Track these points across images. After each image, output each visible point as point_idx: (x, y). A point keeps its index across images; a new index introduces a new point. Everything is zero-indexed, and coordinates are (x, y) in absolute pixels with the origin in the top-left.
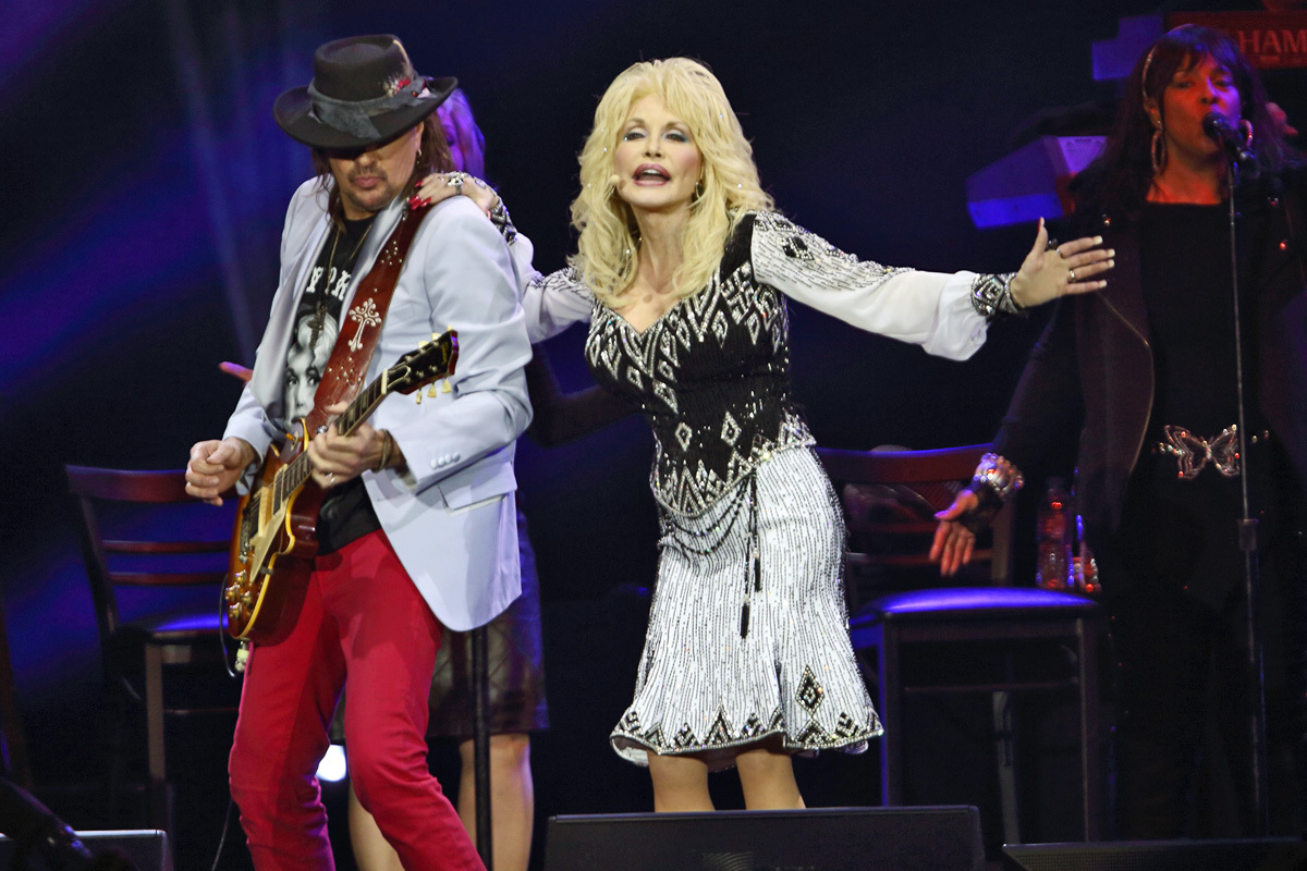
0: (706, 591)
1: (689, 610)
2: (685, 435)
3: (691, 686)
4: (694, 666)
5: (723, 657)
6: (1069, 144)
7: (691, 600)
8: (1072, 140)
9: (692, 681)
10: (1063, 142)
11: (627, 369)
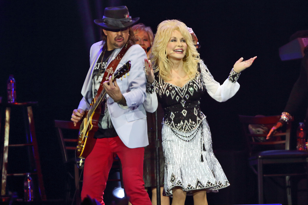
0: (186, 151)
1: (183, 156)
2: (184, 113)
3: (187, 175)
4: (187, 170)
5: (194, 167)
6: (304, 39)
7: (182, 154)
8: (305, 39)
9: (187, 173)
10: (303, 39)
11: (176, 96)
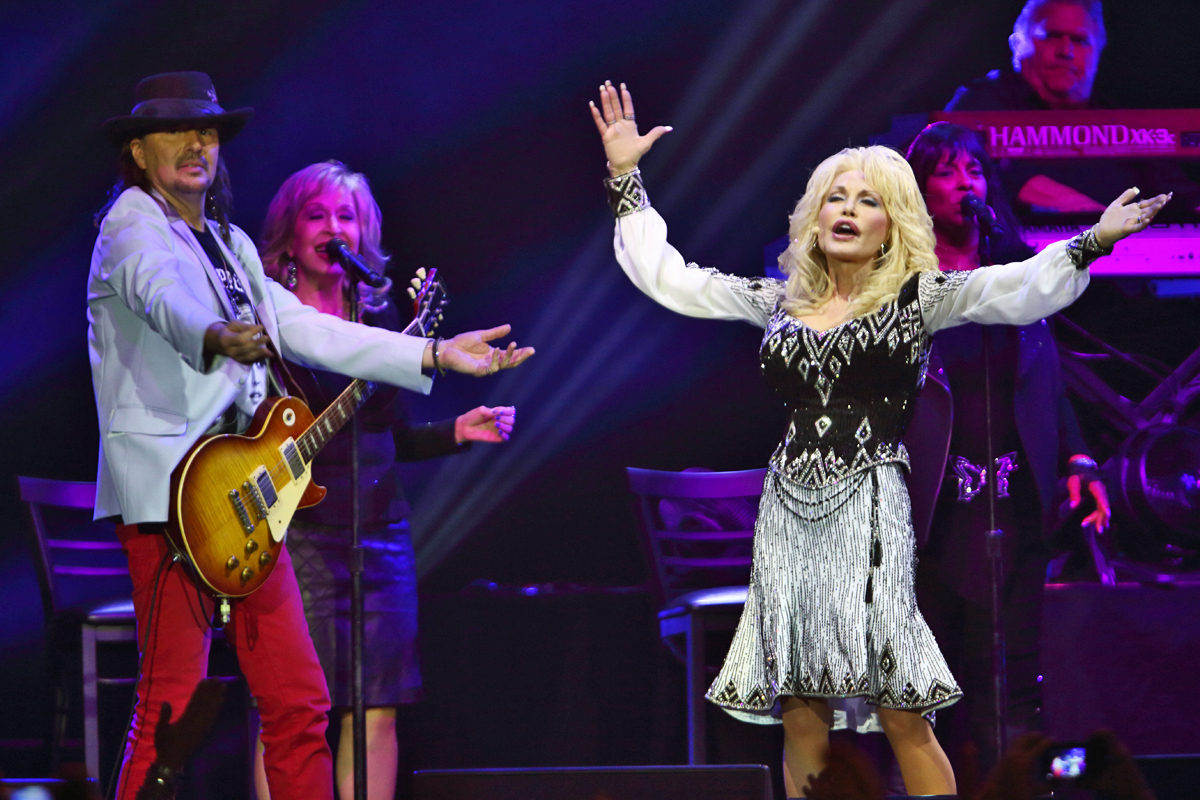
2: (824, 425)
11: (801, 359)
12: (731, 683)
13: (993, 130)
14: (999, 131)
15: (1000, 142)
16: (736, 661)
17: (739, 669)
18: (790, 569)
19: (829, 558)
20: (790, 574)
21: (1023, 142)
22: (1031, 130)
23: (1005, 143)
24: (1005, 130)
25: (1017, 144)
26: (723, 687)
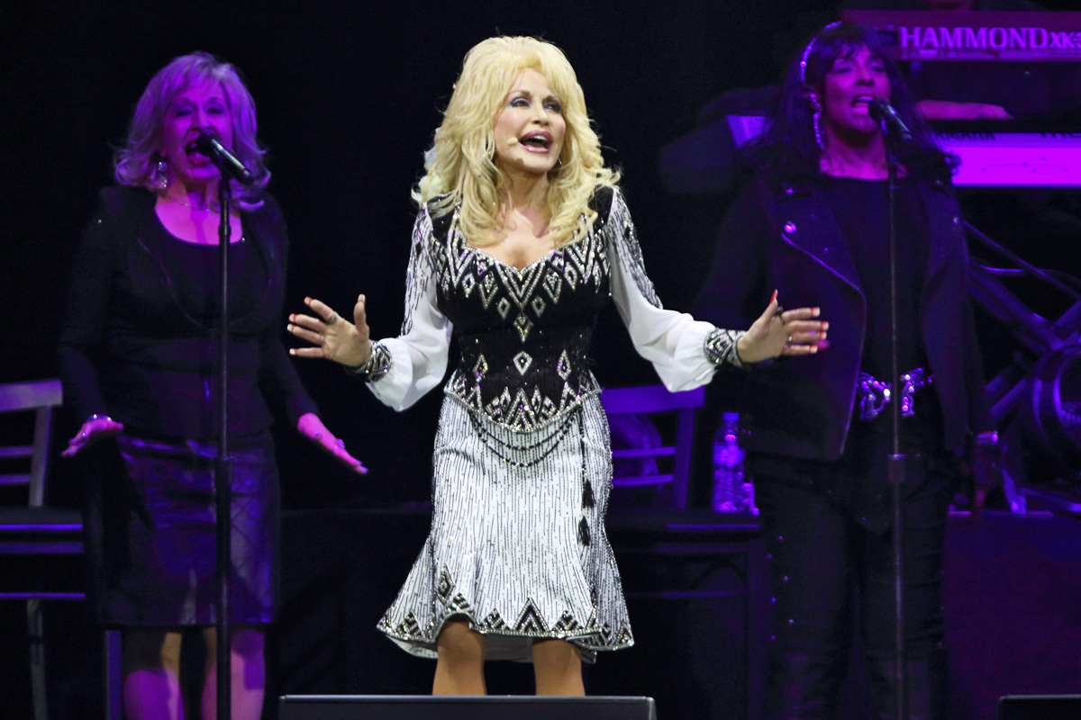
11: (499, 300)
12: (411, 615)
13: (904, 30)
14: (910, 32)
15: (911, 42)
16: (416, 591)
17: (419, 600)
18: (482, 503)
19: (533, 493)
20: (481, 508)
21: (936, 44)
22: (944, 31)
23: (917, 44)
24: (917, 30)
25: (930, 46)
26: (402, 620)
